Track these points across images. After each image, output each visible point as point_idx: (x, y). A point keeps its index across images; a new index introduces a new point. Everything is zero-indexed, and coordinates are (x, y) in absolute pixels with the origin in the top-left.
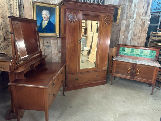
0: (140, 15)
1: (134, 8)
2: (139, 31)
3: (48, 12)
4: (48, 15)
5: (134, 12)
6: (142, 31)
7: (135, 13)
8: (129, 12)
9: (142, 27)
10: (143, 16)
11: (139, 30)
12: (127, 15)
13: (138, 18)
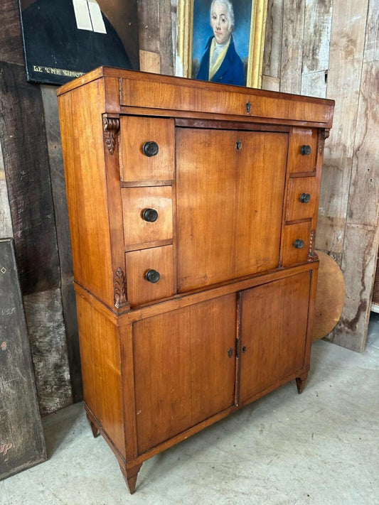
0: (352, 41)
1: (314, 14)
2: (355, 120)
3: (230, 6)
4: (229, 18)
5: (318, 32)
6: (371, 121)
7: (325, 39)
8: (290, 37)
9: (365, 100)
10: (370, 47)
11: (352, 117)
12: (281, 54)
13: (342, 62)
